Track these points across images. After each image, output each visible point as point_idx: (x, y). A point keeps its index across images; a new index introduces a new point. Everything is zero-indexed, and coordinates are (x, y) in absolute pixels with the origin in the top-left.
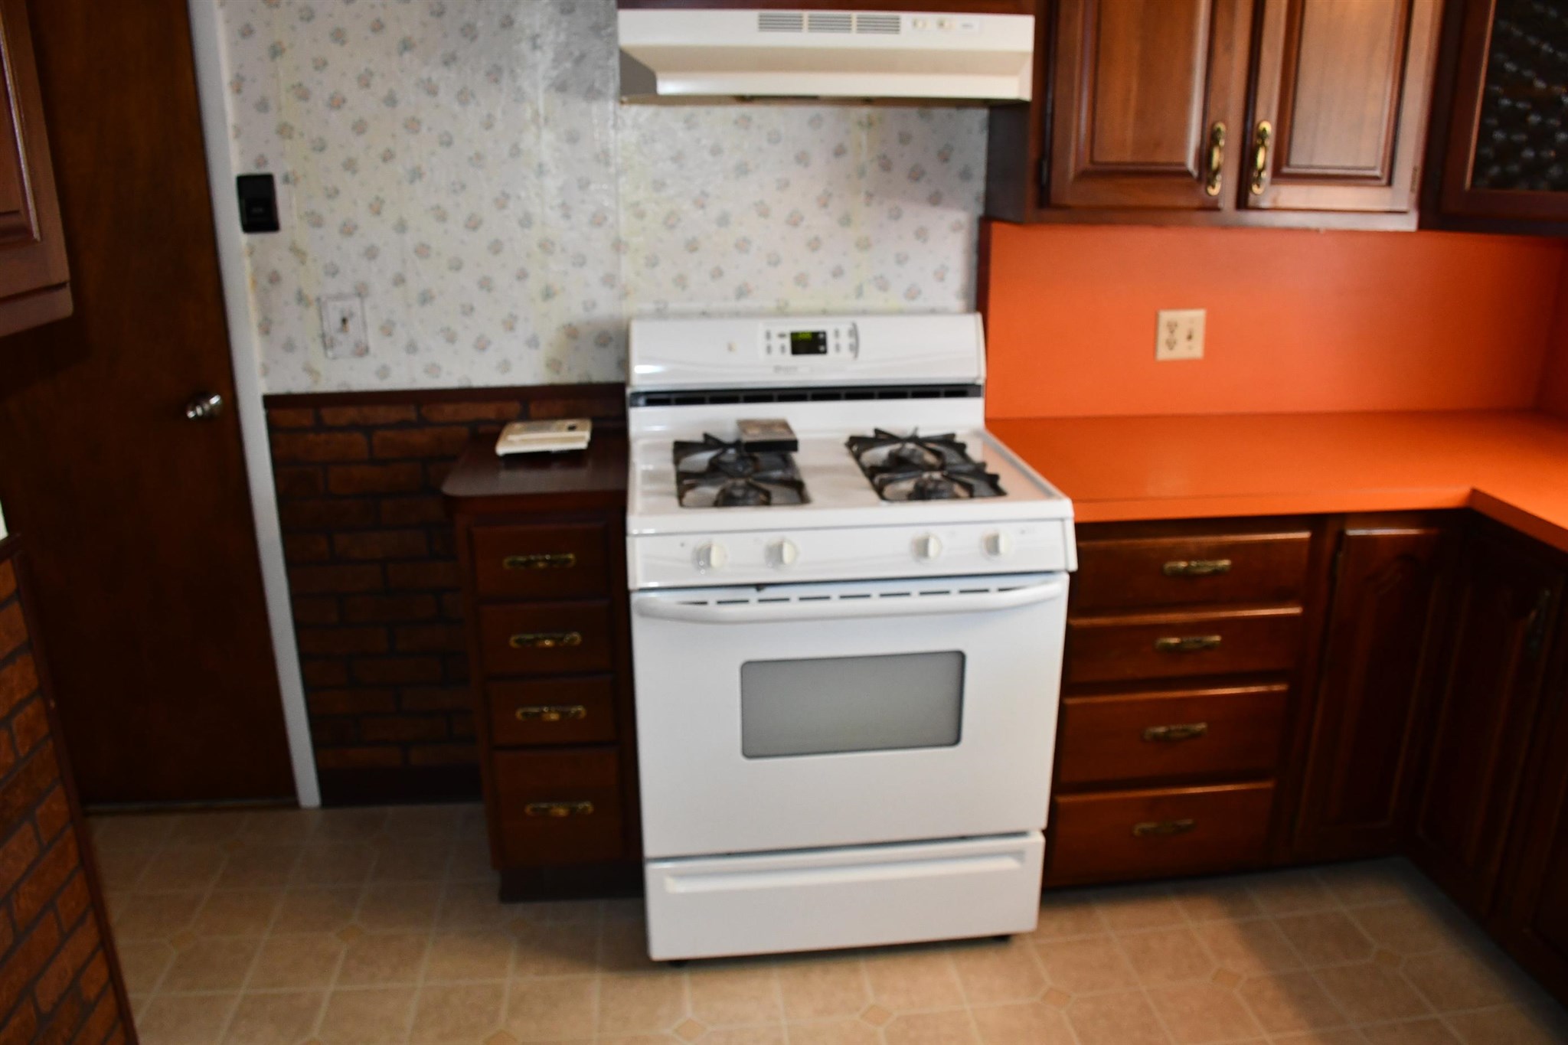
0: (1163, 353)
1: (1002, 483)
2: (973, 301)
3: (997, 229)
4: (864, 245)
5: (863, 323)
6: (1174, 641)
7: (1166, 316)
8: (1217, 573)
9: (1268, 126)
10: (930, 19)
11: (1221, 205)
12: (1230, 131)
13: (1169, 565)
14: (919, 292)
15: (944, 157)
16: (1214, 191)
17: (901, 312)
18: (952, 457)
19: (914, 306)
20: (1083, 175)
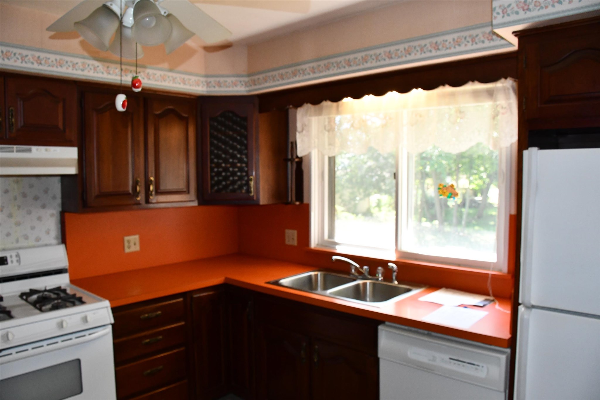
0: (127, 250)
1: (84, 299)
2: (60, 240)
3: (67, 215)
4: (18, 224)
5: (21, 252)
6: (148, 341)
7: (126, 238)
8: (157, 316)
9: (152, 179)
10: (42, 149)
11: (141, 202)
12: (141, 180)
13: (142, 317)
14: (40, 239)
15: (46, 191)
16: (139, 199)
17: (34, 247)
18: (62, 295)
19: (39, 244)
20: (98, 197)
